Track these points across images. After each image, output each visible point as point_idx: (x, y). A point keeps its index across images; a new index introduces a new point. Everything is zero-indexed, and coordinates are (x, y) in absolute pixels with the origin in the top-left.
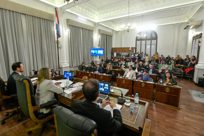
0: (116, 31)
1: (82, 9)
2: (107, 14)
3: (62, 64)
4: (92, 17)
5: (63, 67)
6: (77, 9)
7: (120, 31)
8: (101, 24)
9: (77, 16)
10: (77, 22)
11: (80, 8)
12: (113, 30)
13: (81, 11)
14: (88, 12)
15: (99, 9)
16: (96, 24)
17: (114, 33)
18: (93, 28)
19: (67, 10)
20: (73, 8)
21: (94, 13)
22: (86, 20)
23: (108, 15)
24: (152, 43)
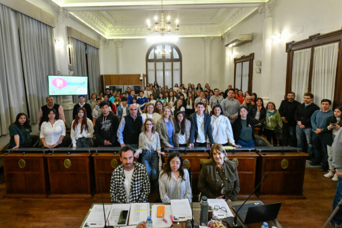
0: (106, 39)
7: (113, 40)
8: (72, 13)
12: (99, 36)
16: (61, 11)
17: (101, 43)
18: (53, 19)
24: (174, 68)
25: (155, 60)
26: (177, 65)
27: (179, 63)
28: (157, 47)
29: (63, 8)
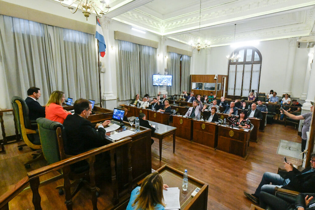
1: (138, 16)
2: (177, 22)
3: (105, 95)
4: (155, 27)
5: (106, 99)
6: (130, 17)
8: (170, 37)
9: (130, 27)
10: (130, 35)
11: (135, 15)
13: (136, 19)
14: (148, 20)
15: (164, 16)
16: (162, 38)
18: (156, 44)
19: (114, 18)
20: (123, 15)
21: (158, 22)
22: (145, 33)
23: (178, 24)
24: (254, 69)
25: (237, 63)
26: (256, 67)
27: (259, 65)
28: (240, 52)
29: (163, 36)
